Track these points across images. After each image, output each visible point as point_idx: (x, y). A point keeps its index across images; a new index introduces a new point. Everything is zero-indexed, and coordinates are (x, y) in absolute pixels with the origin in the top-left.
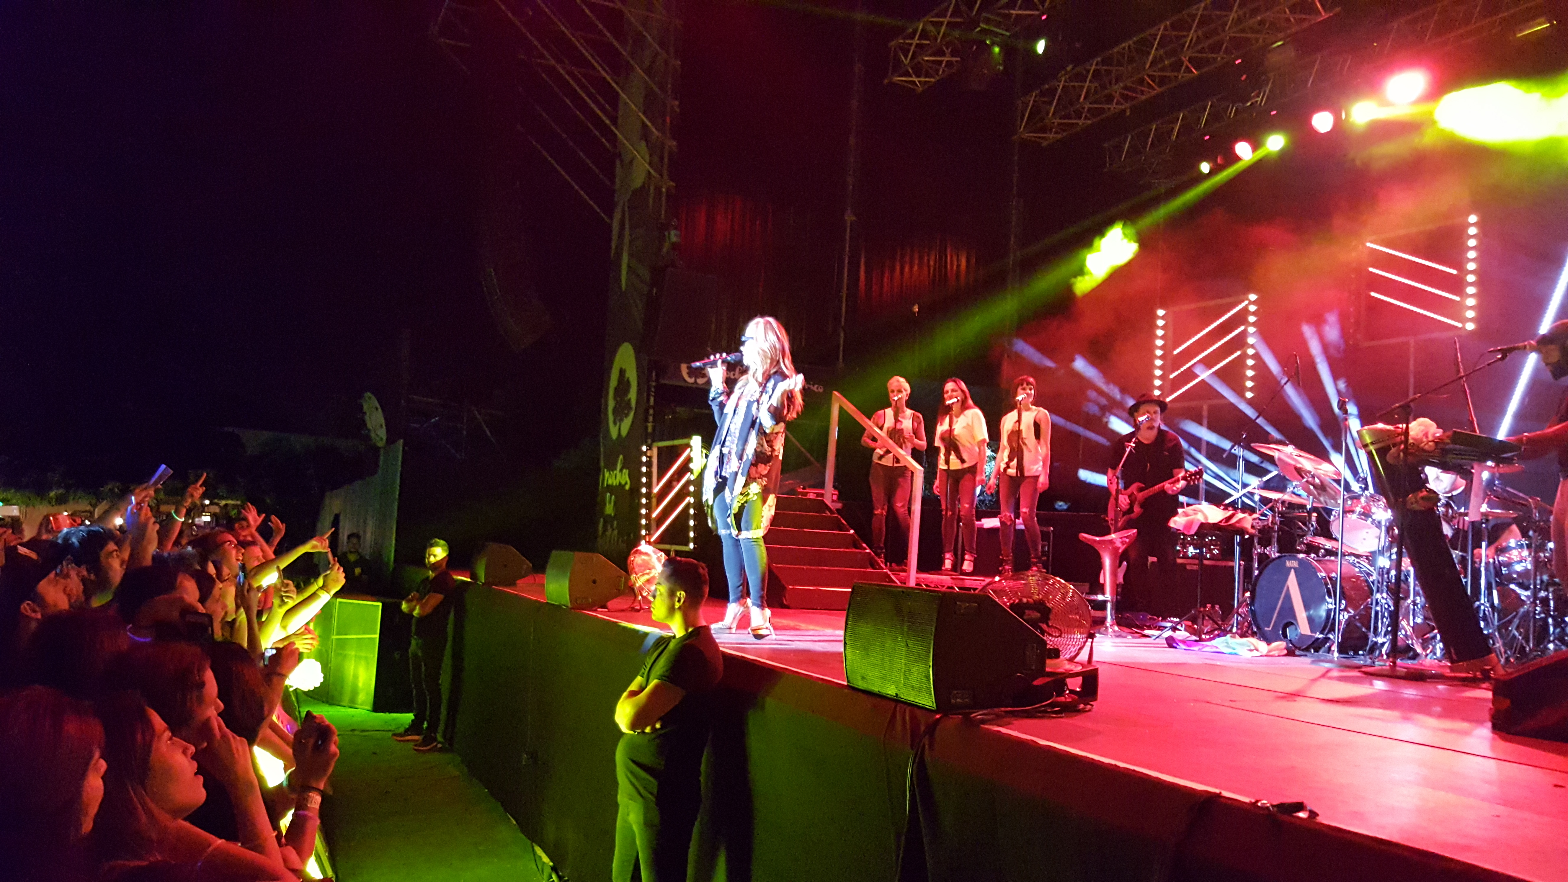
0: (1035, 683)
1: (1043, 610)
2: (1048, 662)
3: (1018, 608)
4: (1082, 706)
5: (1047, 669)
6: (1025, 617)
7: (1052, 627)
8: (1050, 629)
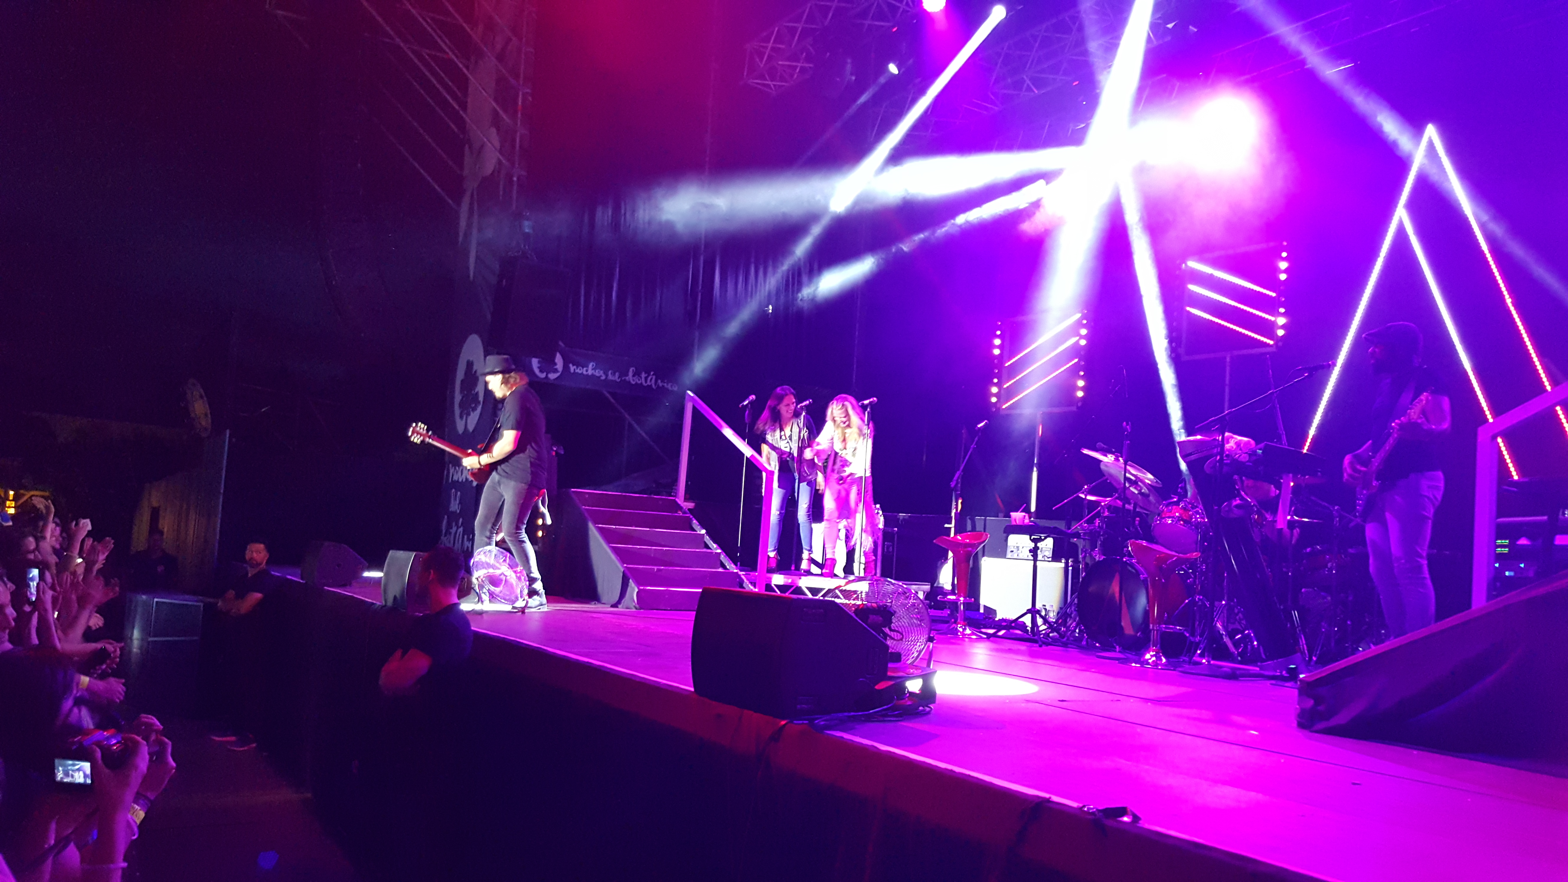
0: (878, 687)
1: (886, 615)
2: (890, 665)
3: (864, 613)
4: (921, 709)
6: (869, 621)
7: (894, 631)
8: (892, 633)
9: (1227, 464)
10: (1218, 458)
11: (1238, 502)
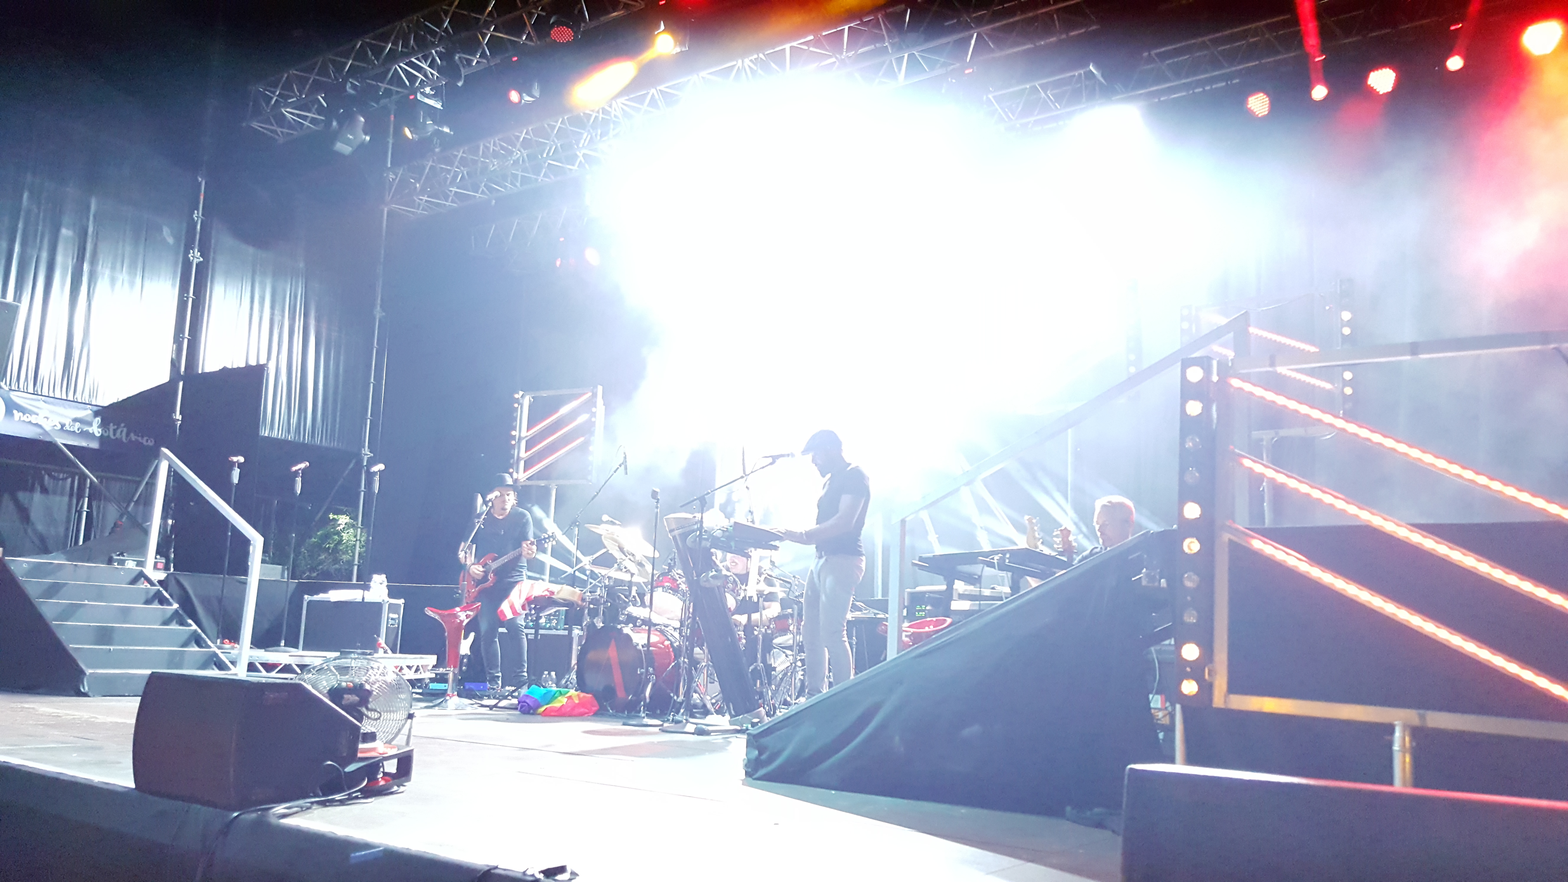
0: (348, 769)
1: (362, 694)
2: (361, 746)
3: (336, 694)
4: (395, 788)
5: (360, 755)
6: (343, 703)
7: (372, 710)
8: (369, 713)
9: (707, 540)
10: (698, 533)
11: (714, 573)
